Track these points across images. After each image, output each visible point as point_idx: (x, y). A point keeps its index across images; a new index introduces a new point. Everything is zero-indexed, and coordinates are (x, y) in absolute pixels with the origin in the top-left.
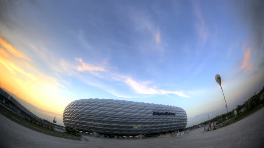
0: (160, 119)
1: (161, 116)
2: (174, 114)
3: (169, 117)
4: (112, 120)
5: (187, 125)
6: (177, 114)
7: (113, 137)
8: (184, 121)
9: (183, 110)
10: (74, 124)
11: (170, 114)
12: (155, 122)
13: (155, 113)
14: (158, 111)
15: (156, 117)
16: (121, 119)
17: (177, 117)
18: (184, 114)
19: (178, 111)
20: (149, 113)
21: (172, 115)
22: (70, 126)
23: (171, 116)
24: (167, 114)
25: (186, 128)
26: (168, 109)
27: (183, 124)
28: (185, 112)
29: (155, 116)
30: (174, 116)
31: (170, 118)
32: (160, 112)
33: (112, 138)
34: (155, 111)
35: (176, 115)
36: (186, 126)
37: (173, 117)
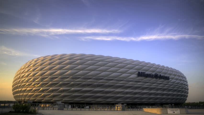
0: (147, 82)
1: (148, 79)
2: (167, 78)
3: (160, 81)
4: (84, 83)
5: (187, 98)
6: (172, 79)
7: (83, 107)
8: (183, 91)
9: (181, 73)
10: (29, 94)
11: (161, 77)
12: (140, 87)
13: (140, 74)
14: (144, 71)
15: (142, 80)
16: (95, 81)
17: (171, 83)
18: (184, 81)
19: (174, 75)
20: (132, 73)
21: (164, 79)
22: (23, 99)
23: (162, 80)
24: (156, 76)
25: (186, 102)
26: (158, 70)
27: (182, 95)
28: (185, 78)
29: (140, 78)
30: (167, 81)
31: (161, 84)
32: (147, 73)
33: (82, 109)
34: (140, 71)
35: (170, 80)
36: (186, 100)
37: (165, 82)
